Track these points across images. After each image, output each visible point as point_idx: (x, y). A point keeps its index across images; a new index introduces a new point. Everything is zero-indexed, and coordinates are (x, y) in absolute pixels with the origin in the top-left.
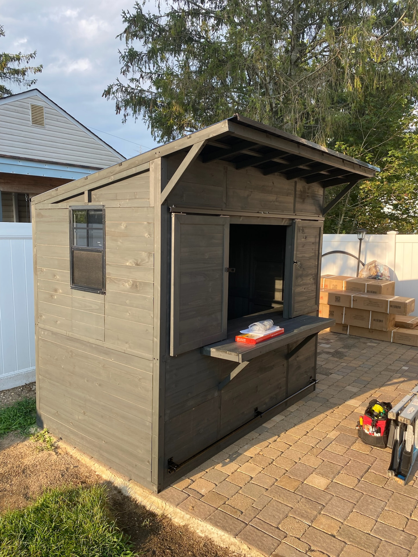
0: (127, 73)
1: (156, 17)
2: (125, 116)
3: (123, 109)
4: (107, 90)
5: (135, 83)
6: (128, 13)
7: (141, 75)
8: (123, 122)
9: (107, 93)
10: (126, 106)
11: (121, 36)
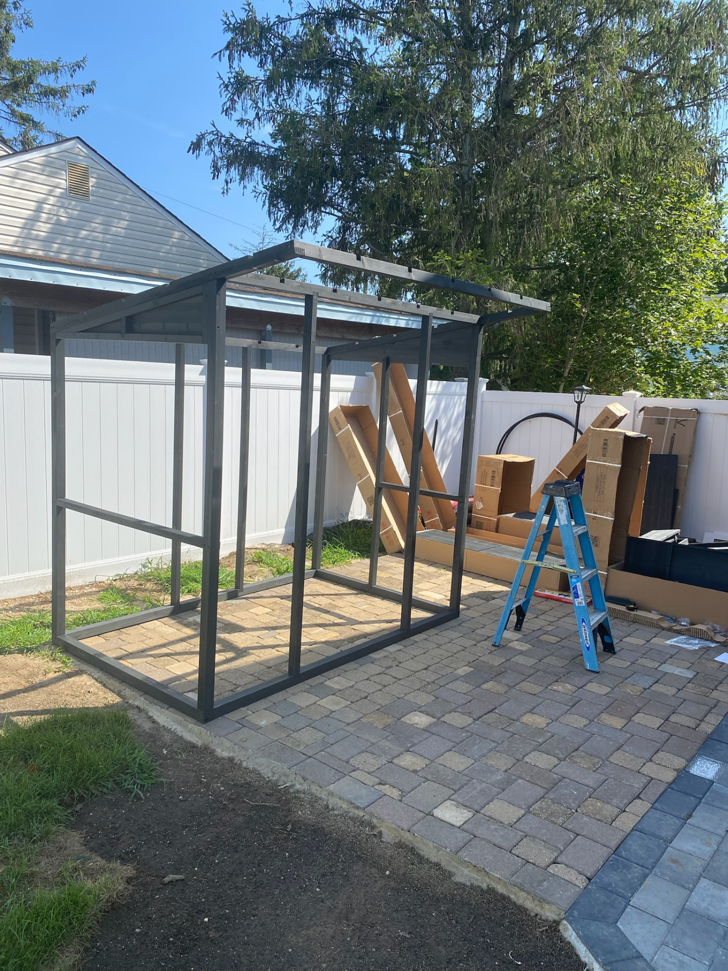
0: (232, 112)
1: (281, 21)
2: (227, 182)
3: (224, 171)
4: (195, 141)
5: (246, 127)
6: (233, 16)
7: (257, 114)
8: (223, 193)
9: (196, 146)
10: (228, 166)
11: (220, 55)
